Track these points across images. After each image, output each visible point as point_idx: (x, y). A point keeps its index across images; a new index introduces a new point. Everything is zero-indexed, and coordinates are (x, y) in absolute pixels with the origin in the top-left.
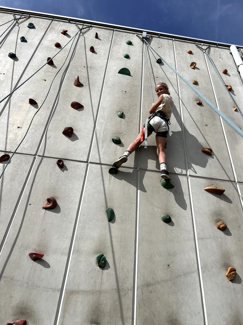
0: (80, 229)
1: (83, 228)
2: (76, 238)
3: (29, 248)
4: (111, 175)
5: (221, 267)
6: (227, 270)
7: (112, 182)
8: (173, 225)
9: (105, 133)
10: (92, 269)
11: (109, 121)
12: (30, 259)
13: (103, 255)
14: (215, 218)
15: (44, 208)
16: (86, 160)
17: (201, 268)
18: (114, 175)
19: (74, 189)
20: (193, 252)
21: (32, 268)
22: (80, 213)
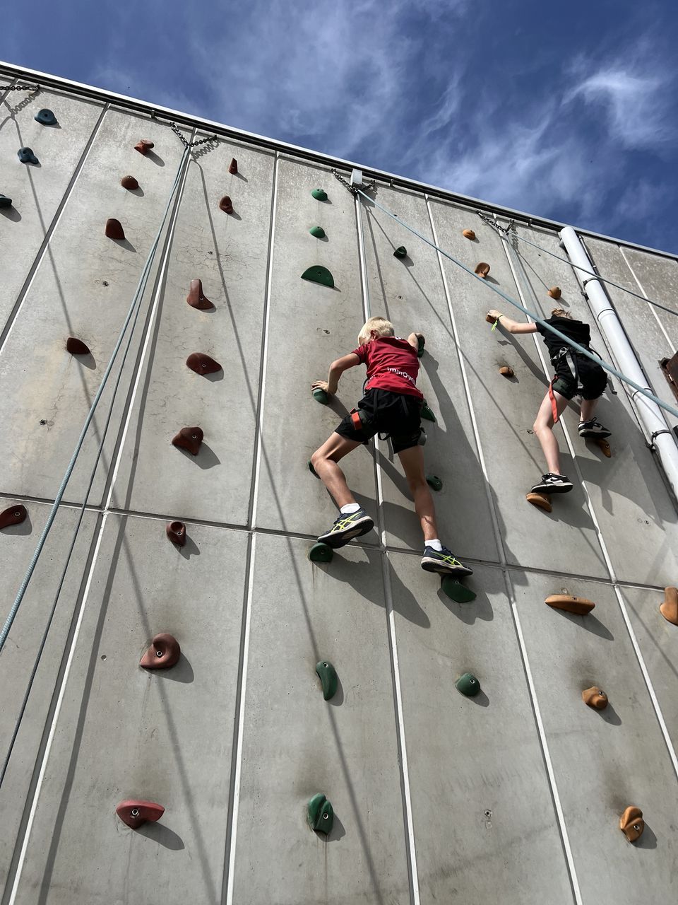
0: (251, 725)
1: (261, 722)
2: (243, 752)
3: (116, 790)
4: (315, 566)
5: (606, 807)
6: (621, 814)
7: (320, 584)
8: (484, 702)
9: (286, 444)
10: (298, 841)
11: (293, 411)
12: (121, 825)
13: (324, 799)
14: (580, 678)
15: (144, 667)
16: (244, 523)
17: (564, 816)
18: (323, 565)
19: (220, 609)
20: (538, 771)
21: (131, 852)
22: (248, 679)
